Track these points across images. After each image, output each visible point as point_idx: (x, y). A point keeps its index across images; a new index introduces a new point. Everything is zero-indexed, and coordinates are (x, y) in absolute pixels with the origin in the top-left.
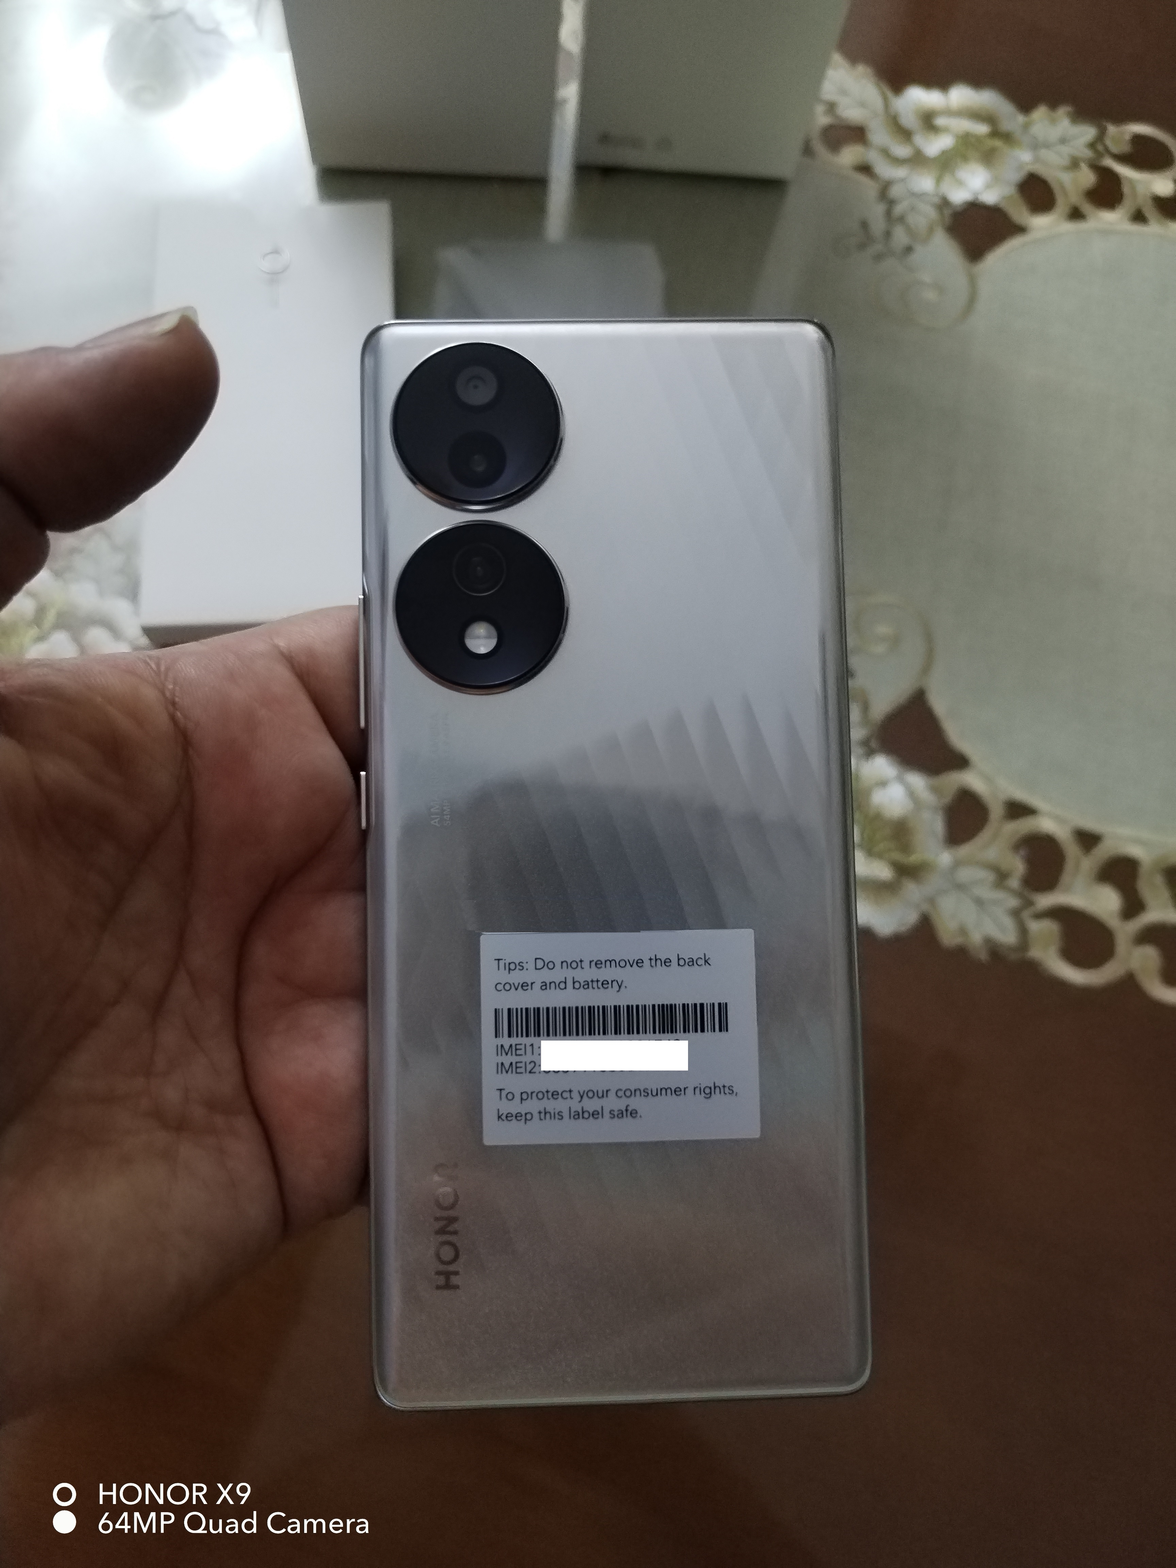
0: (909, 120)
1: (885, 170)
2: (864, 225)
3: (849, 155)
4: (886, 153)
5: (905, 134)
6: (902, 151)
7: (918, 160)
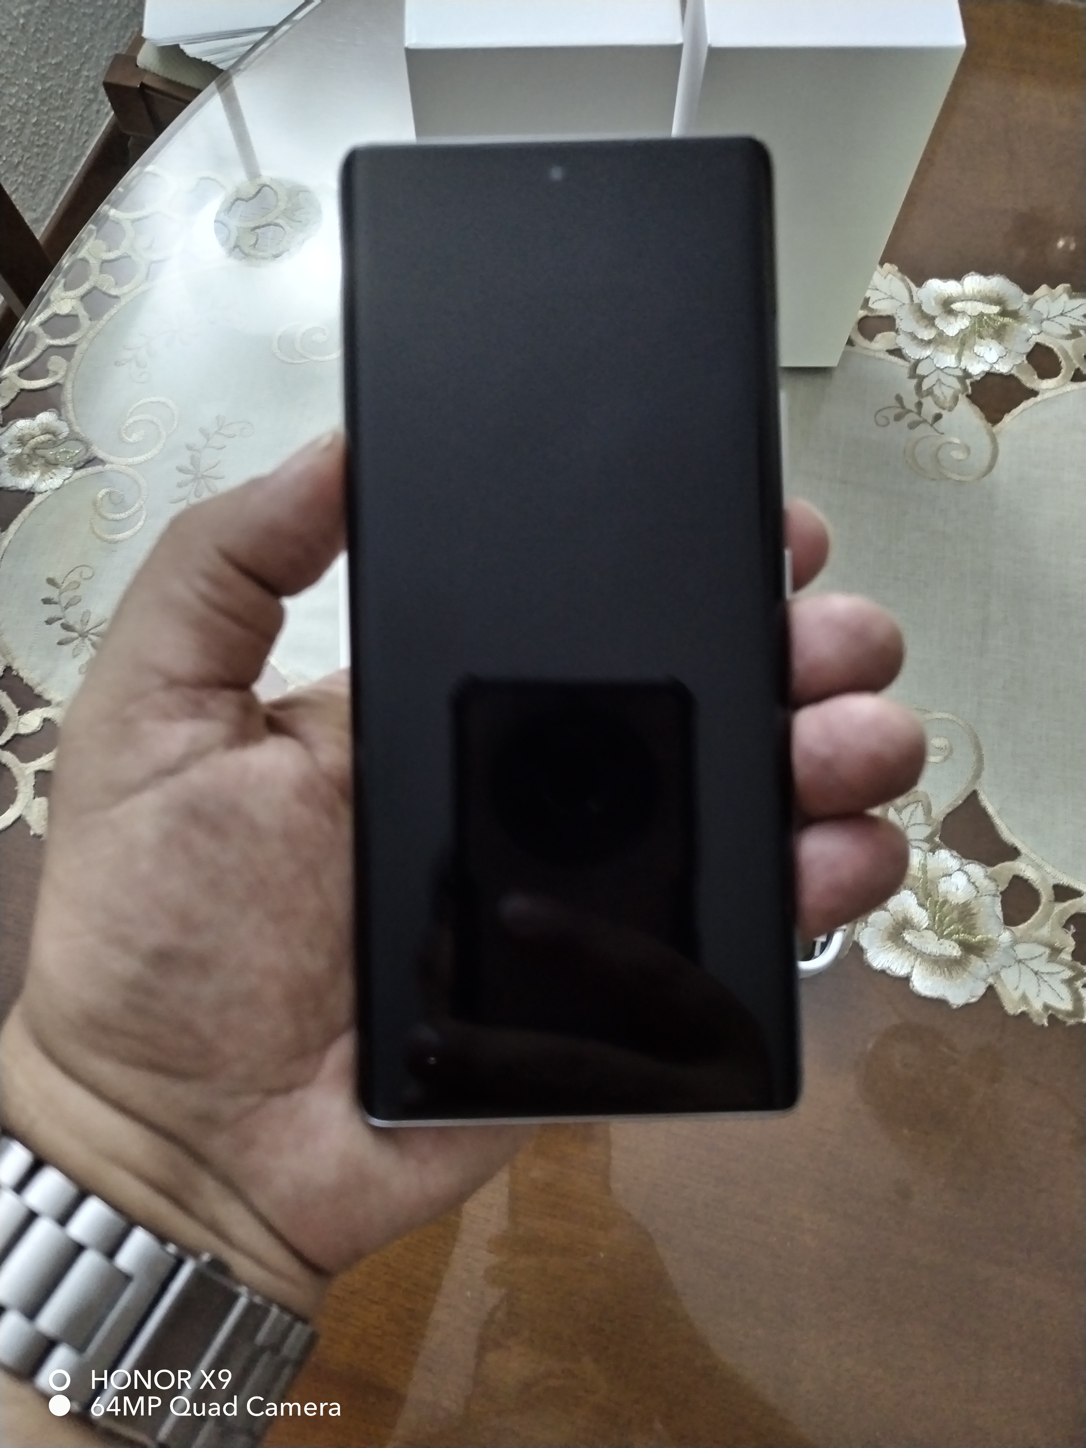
0: (931, 308)
1: (913, 352)
2: (899, 399)
3: (883, 341)
4: (913, 337)
5: (930, 320)
6: (927, 334)
7: (940, 340)
